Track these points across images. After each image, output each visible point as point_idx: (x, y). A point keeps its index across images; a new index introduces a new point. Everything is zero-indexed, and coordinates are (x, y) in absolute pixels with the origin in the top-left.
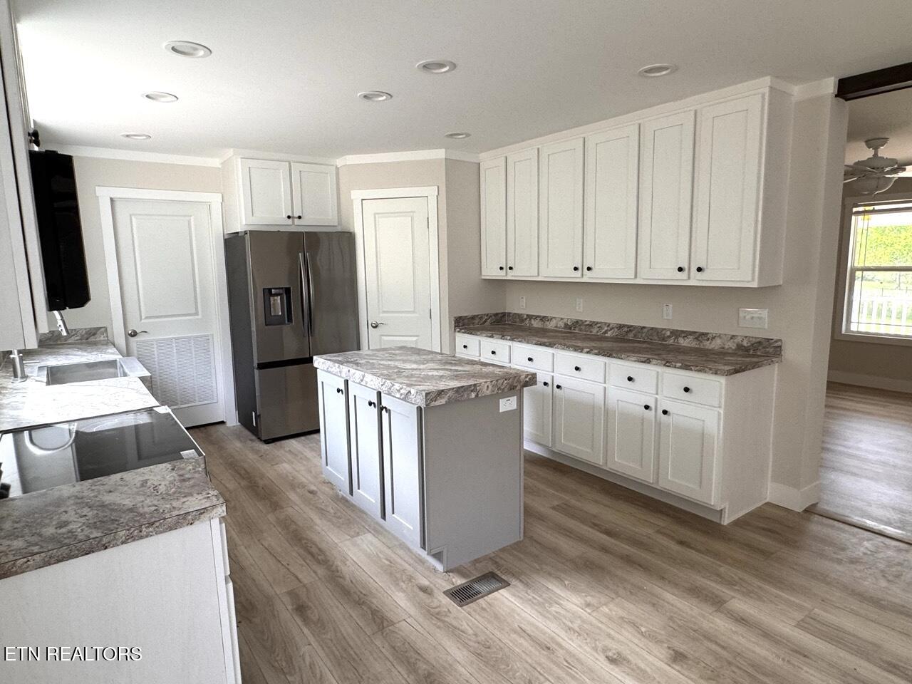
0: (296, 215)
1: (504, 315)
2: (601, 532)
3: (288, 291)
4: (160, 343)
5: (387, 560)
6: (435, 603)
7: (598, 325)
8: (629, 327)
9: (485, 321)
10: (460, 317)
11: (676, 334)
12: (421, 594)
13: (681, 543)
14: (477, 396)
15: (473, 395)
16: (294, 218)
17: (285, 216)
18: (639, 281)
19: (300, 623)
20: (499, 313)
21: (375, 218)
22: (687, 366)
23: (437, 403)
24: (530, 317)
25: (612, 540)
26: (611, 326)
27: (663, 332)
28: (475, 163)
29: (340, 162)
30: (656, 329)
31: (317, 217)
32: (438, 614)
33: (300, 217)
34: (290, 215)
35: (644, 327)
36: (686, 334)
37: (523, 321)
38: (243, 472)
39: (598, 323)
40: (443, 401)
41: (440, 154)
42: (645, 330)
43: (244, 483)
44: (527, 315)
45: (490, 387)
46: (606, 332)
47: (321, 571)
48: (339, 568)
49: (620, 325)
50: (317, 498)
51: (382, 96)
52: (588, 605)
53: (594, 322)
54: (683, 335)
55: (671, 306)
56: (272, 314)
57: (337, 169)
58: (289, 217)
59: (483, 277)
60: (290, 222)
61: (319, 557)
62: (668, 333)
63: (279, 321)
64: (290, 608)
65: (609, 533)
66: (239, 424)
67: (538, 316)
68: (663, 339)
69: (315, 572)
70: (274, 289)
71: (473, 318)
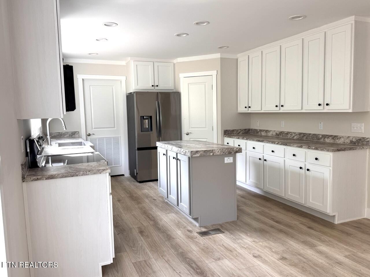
0: (156, 85)
1: (249, 130)
2: (274, 222)
3: (151, 117)
4: (99, 139)
5: (178, 221)
6: (192, 235)
7: (291, 133)
8: (304, 134)
9: (240, 132)
10: (227, 130)
11: (324, 136)
12: (188, 232)
13: (309, 228)
14: (213, 155)
15: (211, 154)
16: (155, 86)
17: (151, 85)
18: (303, 111)
19: (140, 235)
20: (247, 129)
21: (188, 85)
22: (317, 148)
23: (195, 156)
24: (261, 131)
25: (277, 224)
26: (296, 134)
27: (319, 136)
28: (235, 59)
29: (175, 61)
30: (316, 134)
31: (165, 85)
32: (192, 238)
33: (157, 86)
34: (153, 85)
35: (310, 134)
36: (328, 136)
37: (258, 132)
38: (128, 192)
39: (290, 132)
40: (198, 155)
41: (218, 56)
42: (311, 135)
43: (128, 195)
44: (260, 130)
45: (219, 151)
46: (294, 137)
47: (152, 223)
48: (158, 223)
49: (300, 133)
50: (156, 201)
51: (184, 35)
52: (254, 241)
53: (289, 132)
54: (327, 137)
55: (322, 123)
56: (144, 127)
57: (174, 64)
58: (153, 86)
59: (238, 112)
60: (153, 88)
61: (152, 219)
62: (321, 136)
63: (147, 130)
64: (137, 231)
65: (277, 222)
66: (130, 176)
67: (264, 130)
68: (319, 139)
69: (149, 223)
70: (146, 116)
71: (233, 131)
